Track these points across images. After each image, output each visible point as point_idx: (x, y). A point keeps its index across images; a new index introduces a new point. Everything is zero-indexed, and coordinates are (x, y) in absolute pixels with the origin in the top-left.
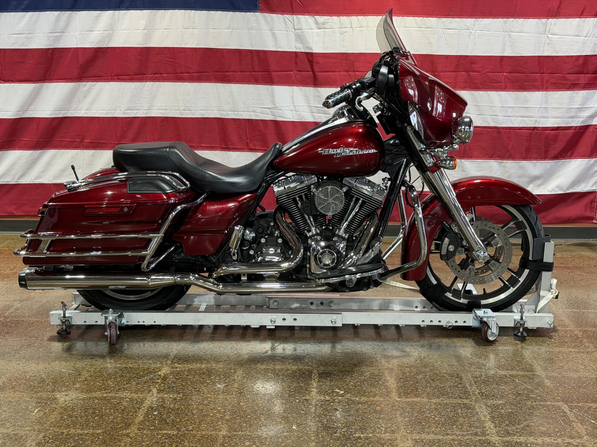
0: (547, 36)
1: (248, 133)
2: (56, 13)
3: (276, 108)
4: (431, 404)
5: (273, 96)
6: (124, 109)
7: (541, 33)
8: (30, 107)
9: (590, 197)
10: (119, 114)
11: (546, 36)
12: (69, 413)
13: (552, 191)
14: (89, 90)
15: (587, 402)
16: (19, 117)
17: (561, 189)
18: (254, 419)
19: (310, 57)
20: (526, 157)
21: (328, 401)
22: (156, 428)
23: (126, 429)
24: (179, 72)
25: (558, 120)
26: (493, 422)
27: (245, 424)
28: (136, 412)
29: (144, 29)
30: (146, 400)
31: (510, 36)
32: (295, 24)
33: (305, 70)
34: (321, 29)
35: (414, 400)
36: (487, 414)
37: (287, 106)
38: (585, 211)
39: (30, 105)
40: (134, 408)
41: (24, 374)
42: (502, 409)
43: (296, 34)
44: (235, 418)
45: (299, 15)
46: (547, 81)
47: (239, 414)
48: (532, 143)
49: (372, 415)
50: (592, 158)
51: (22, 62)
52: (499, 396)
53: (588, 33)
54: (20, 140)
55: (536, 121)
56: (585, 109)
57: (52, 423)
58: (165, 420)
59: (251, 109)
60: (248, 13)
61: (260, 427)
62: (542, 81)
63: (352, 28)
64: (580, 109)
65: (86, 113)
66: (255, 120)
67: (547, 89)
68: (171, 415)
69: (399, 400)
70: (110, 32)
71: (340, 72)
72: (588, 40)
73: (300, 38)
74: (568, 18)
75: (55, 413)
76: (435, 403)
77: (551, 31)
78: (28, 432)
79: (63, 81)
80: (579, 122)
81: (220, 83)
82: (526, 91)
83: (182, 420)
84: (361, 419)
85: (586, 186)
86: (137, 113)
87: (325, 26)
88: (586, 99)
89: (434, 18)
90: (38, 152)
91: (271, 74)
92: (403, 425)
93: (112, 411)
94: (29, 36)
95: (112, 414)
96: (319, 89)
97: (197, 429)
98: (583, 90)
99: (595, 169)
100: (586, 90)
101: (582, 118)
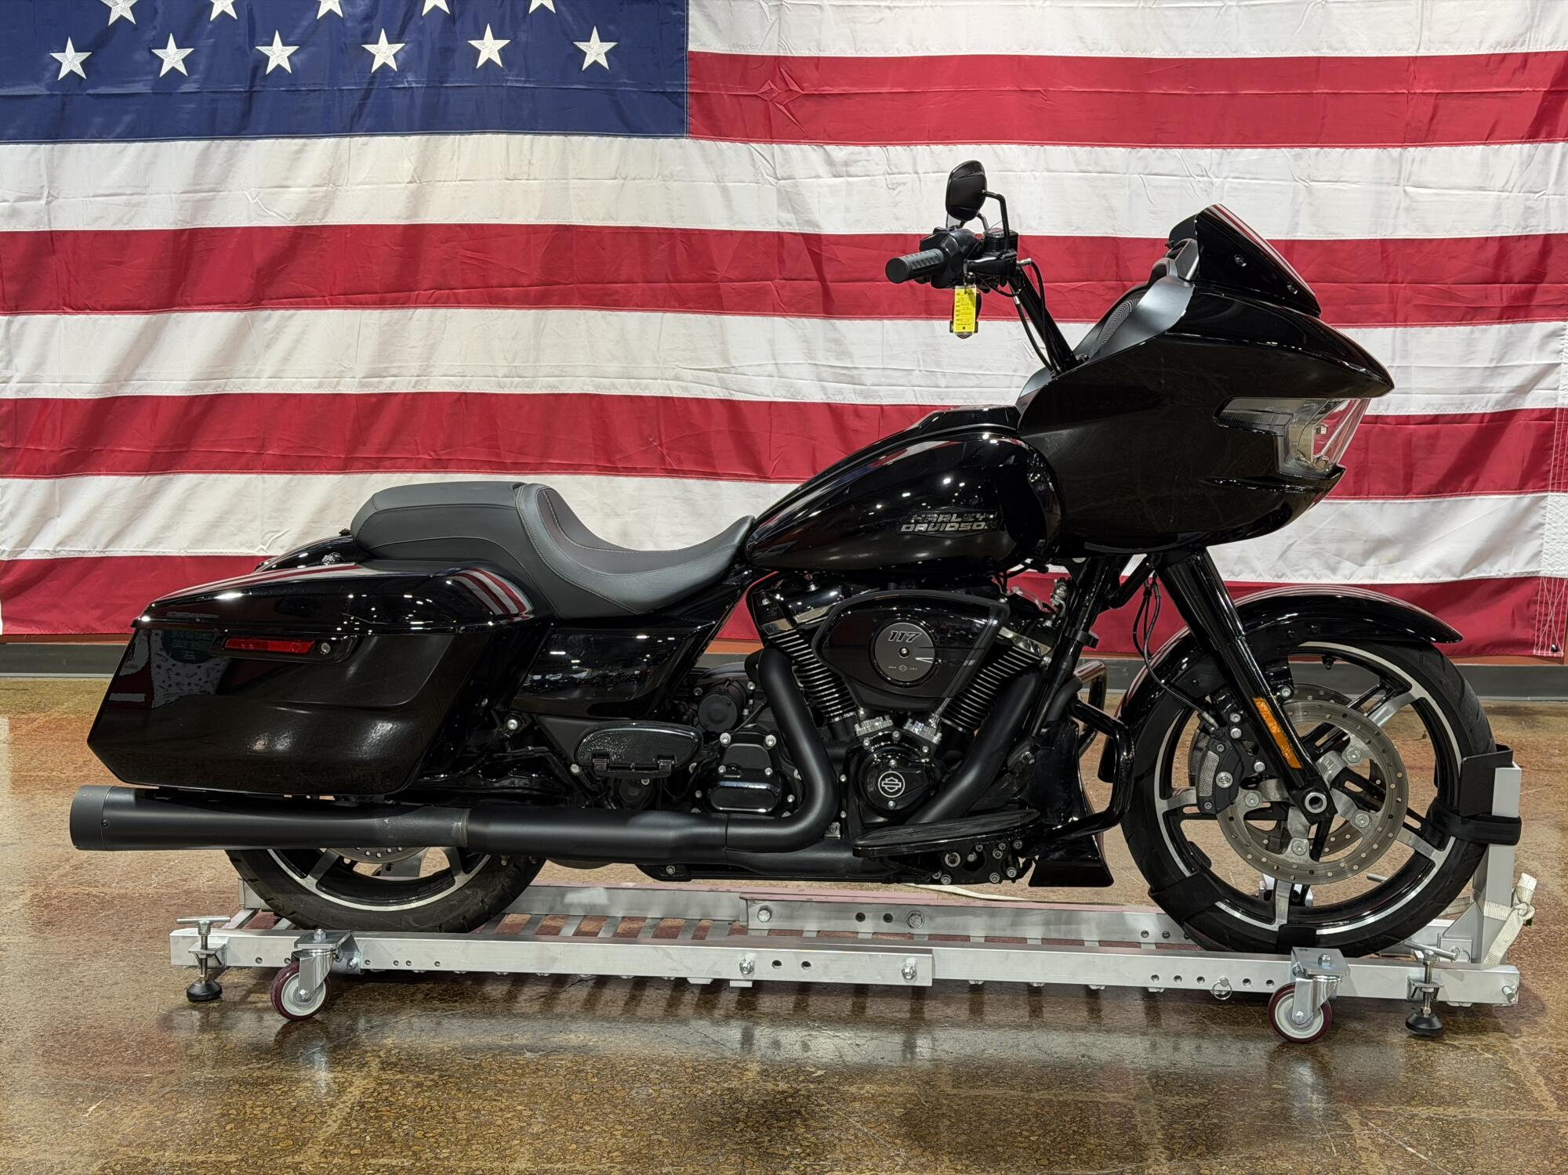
0: (1404, 191)
1: (662, 430)
2: (198, 146)
3: (733, 370)
4: (1027, 1104)
5: (723, 343)
6: (363, 375)
7: (1388, 184)
8: (138, 371)
9: (1525, 592)
10: (350, 386)
11: (1401, 189)
12: (166, 1114)
13: (1424, 577)
14: (279, 330)
15: (1410, 1105)
16: (109, 395)
17: (1449, 570)
18: (600, 1133)
19: (814, 243)
21: (783, 1092)
22: (364, 1153)
23: (294, 1153)
24: (494, 282)
25: (1436, 399)
26: (1166, 1148)
27: (574, 1146)
28: (323, 1114)
29: (410, 182)
30: (351, 1084)
31: (1309, 190)
32: (778, 166)
33: (803, 276)
34: (840, 176)
35: (988, 1092)
36: (1157, 1127)
37: (758, 365)
38: (1513, 625)
39: (137, 367)
40: (321, 1106)
41: (75, 1022)
42: (1198, 1116)
43: (778, 191)
44: (553, 1131)
45: (787, 143)
46: (1408, 303)
47: (564, 1122)
48: (1372, 456)
49: (881, 1127)
50: (1526, 493)
51: (117, 263)
52: (1197, 1087)
53: (1507, 182)
54: (113, 451)
56: (1503, 371)
57: (125, 1136)
58: (388, 1134)
59: (673, 374)
60: (662, 140)
61: (609, 1152)
62: (1393, 300)
63: (916, 173)
64: (1494, 371)
65: (269, 385)
66: (680, 399)
67: (1406, 322)
68: (405, 1122)
69: (954, 1091)
70: (330, 189)
72: (1508, 198)
73: (789, 200)
74: (1456, 145)
75: (136, 1113)
76: (1038, 1102)
77: (1413, 178)
78: (66, 1158)
79: (216, 307)
80: (1490, 404)
81: (594, 309)
82: (1353, 327)
83: (427, 1135)
84: (852, 1138)
85: (1510, 565)
86: (393, 383)
87: (849, 169)
88: (1507, 347)
89: (1121, 149)
90: (155, 480)
91: (718, 288)
92: (950, 1153)
93: (268, 1110)
94: (135, 199)
95: (266, 1119)
96: (837, 323)
97: (460, 1156)
98: (1499, 323)
99: (1535, 519)
100: (1506, 323)
101: (1497, 393)
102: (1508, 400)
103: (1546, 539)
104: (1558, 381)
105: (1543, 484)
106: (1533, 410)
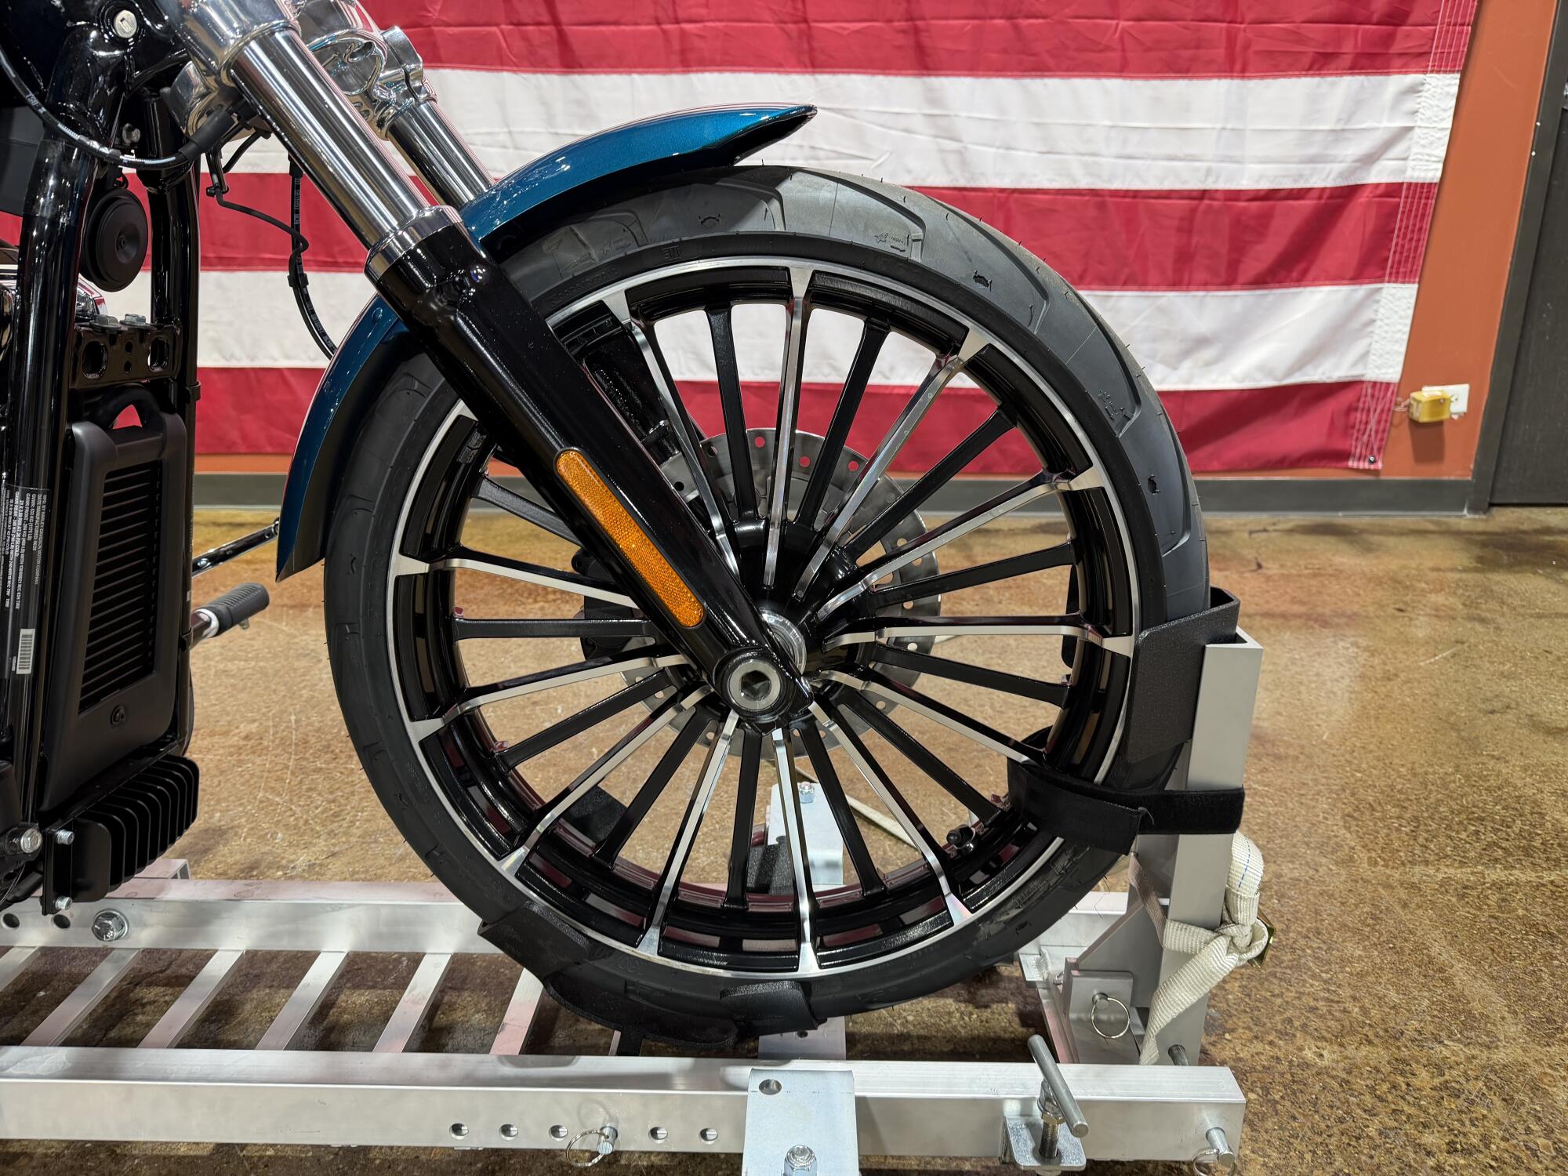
9: (1347, 397)
13: (1243, 381)
17: (1270, 373)
20: (1177, 282)
25: (1272, 169)
33: (535, 20)
37: (489, 133)
46: (1247, 46)
48: (1195, 240)
50: (1361, 284)
55: (1209, 172)
56: (1349, 135)
62: (1231, 44)
67: (1244, 72)
71: (636, 24)
80: (1331, 177)
82: (1184, 78)
85: (1336, 367)
88: (1357, 104)
96: (579, 78)
98: (1351, 74)
99: (1367, 315)
100: (1360, 74)
101: (1341, 162)
102: (1352, 172)
103: (1376, 337)
104: (1409, 148)
105: (1380, 273)
106: (1378, 185)
